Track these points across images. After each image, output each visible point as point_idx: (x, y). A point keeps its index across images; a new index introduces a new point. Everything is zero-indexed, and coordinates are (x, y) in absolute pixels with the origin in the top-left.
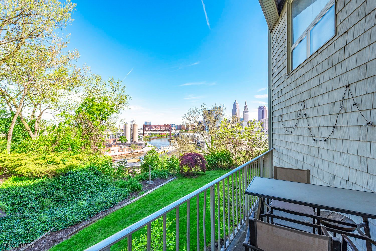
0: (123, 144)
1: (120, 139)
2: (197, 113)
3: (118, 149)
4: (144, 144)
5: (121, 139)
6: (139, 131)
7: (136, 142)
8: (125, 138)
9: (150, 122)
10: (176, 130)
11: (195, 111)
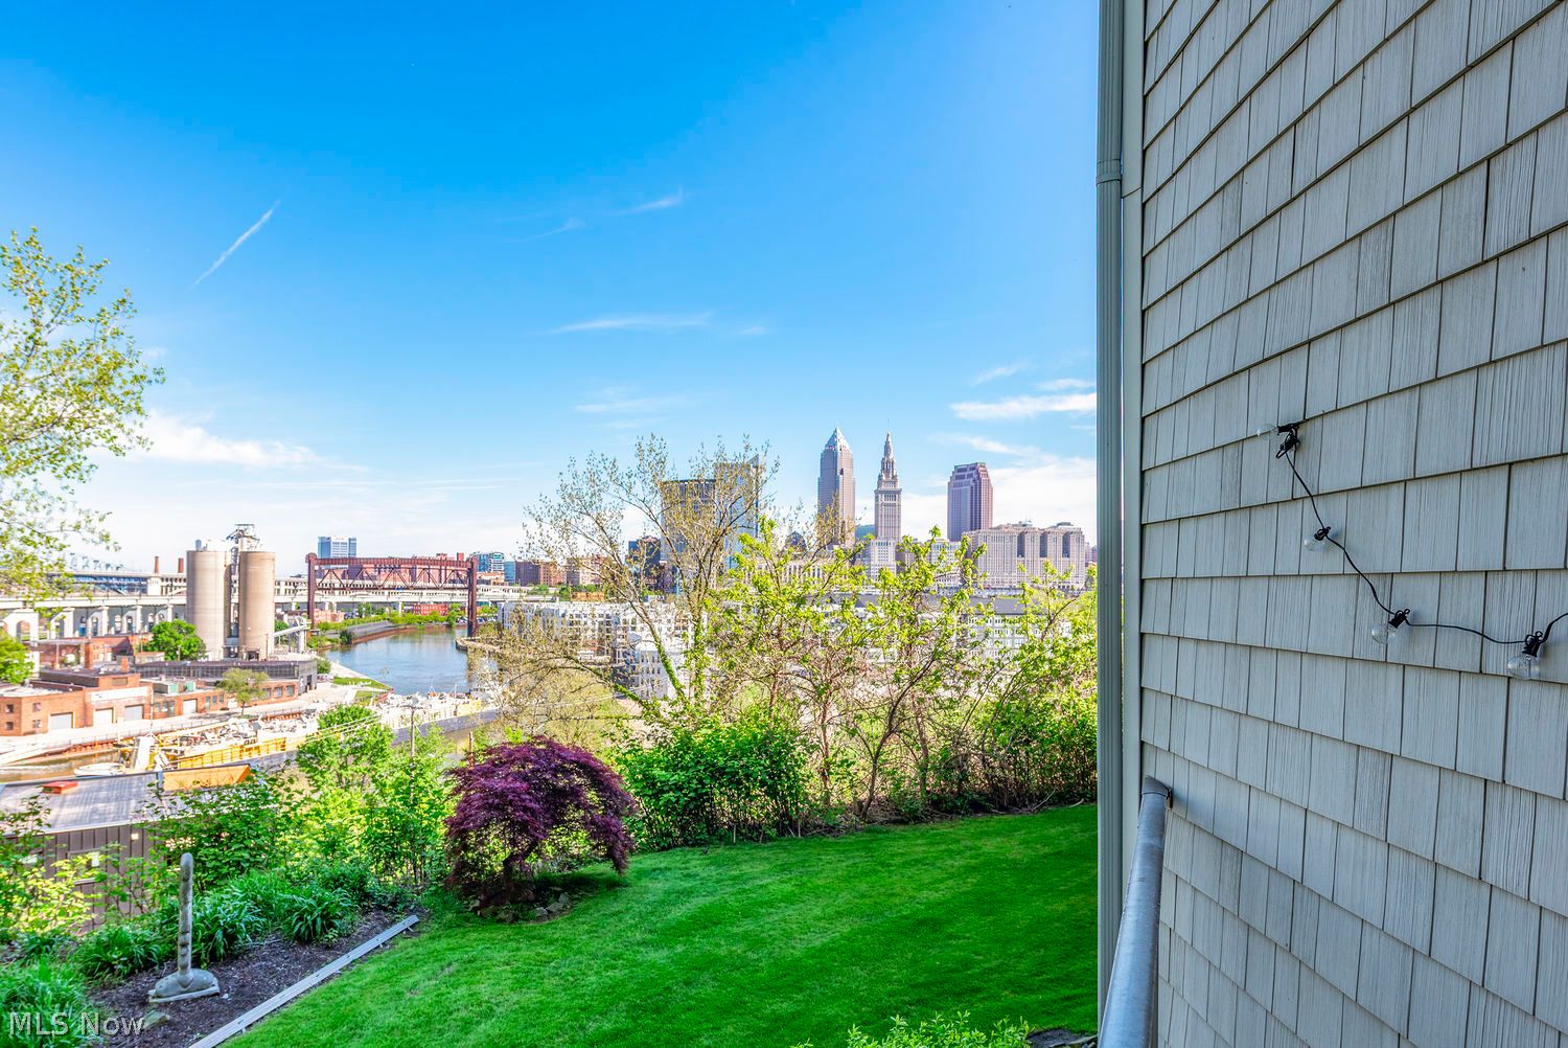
0: (174, 672)
1: (155, 638)
2: (613, 487)
3: (140, 698)
4: (306, 666)
5: (166, 639)
6: (282, 592)
7: (262, 656)
8: (189, 630)
9: (352, 543)
10: (507, 587)
11: (604, 477)
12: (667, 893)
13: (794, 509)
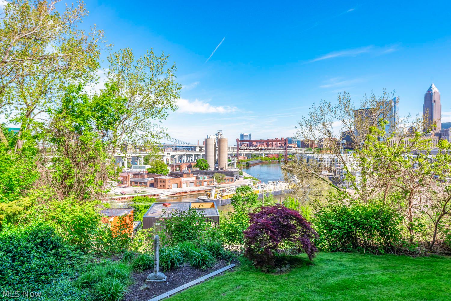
0: (202, 173)
1: (197, 163)
3: (193, 180)
4: (236, 173)
5: (200, 164)
6: (230, 150)
7: (224, 170)
8: (206, 162)
9: (250, 135)
10: (298, 149)
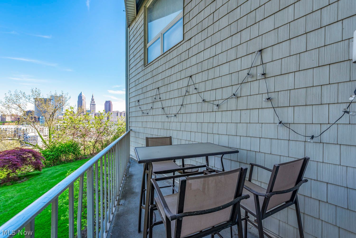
12: (53, 172)
13: (74, 106)
